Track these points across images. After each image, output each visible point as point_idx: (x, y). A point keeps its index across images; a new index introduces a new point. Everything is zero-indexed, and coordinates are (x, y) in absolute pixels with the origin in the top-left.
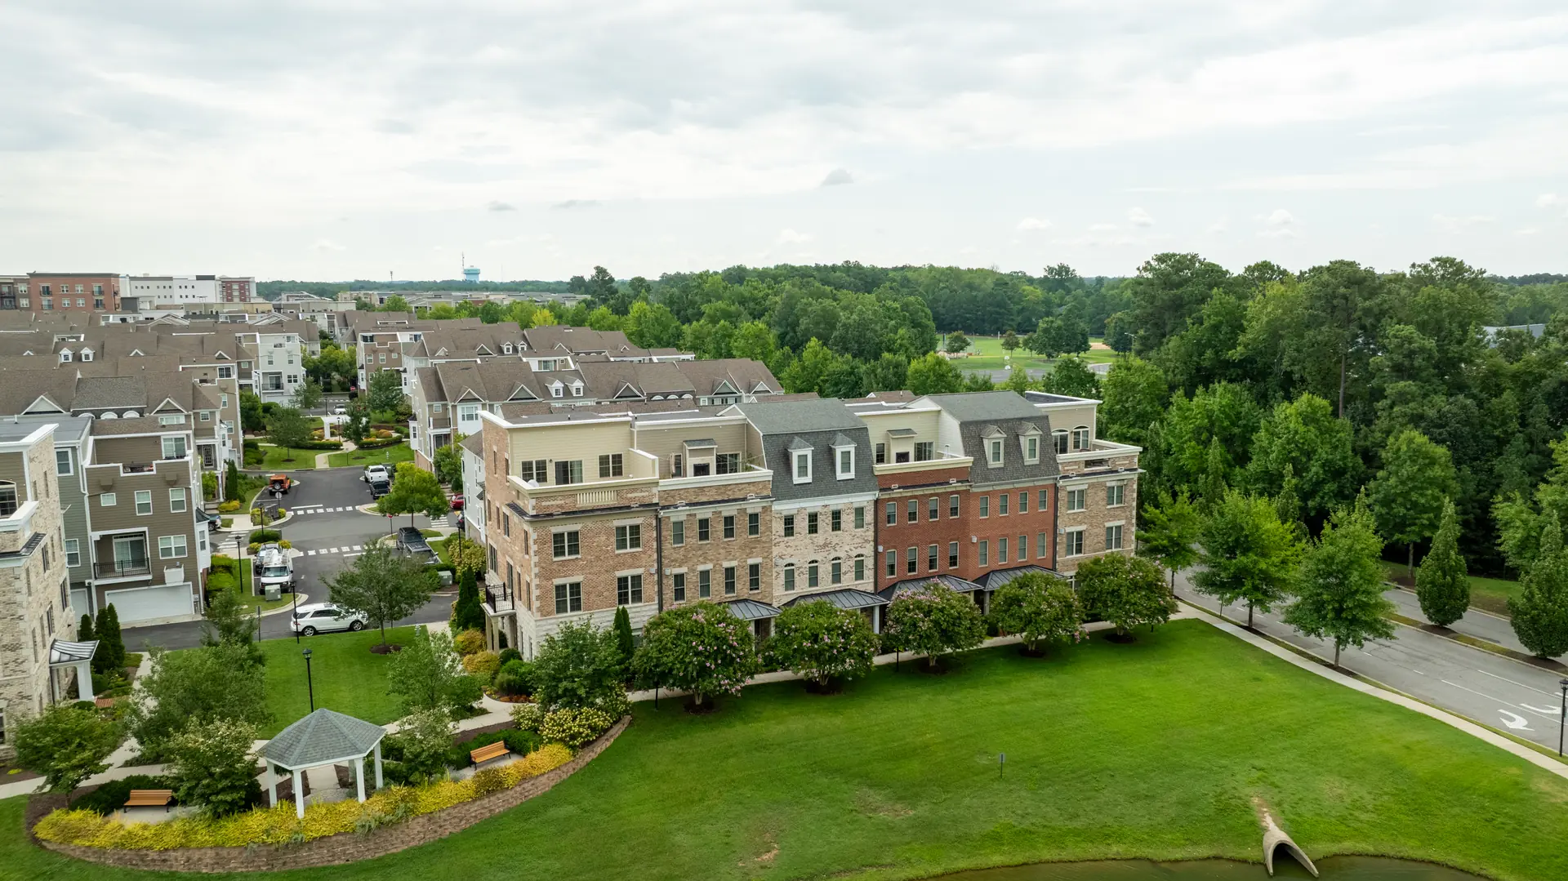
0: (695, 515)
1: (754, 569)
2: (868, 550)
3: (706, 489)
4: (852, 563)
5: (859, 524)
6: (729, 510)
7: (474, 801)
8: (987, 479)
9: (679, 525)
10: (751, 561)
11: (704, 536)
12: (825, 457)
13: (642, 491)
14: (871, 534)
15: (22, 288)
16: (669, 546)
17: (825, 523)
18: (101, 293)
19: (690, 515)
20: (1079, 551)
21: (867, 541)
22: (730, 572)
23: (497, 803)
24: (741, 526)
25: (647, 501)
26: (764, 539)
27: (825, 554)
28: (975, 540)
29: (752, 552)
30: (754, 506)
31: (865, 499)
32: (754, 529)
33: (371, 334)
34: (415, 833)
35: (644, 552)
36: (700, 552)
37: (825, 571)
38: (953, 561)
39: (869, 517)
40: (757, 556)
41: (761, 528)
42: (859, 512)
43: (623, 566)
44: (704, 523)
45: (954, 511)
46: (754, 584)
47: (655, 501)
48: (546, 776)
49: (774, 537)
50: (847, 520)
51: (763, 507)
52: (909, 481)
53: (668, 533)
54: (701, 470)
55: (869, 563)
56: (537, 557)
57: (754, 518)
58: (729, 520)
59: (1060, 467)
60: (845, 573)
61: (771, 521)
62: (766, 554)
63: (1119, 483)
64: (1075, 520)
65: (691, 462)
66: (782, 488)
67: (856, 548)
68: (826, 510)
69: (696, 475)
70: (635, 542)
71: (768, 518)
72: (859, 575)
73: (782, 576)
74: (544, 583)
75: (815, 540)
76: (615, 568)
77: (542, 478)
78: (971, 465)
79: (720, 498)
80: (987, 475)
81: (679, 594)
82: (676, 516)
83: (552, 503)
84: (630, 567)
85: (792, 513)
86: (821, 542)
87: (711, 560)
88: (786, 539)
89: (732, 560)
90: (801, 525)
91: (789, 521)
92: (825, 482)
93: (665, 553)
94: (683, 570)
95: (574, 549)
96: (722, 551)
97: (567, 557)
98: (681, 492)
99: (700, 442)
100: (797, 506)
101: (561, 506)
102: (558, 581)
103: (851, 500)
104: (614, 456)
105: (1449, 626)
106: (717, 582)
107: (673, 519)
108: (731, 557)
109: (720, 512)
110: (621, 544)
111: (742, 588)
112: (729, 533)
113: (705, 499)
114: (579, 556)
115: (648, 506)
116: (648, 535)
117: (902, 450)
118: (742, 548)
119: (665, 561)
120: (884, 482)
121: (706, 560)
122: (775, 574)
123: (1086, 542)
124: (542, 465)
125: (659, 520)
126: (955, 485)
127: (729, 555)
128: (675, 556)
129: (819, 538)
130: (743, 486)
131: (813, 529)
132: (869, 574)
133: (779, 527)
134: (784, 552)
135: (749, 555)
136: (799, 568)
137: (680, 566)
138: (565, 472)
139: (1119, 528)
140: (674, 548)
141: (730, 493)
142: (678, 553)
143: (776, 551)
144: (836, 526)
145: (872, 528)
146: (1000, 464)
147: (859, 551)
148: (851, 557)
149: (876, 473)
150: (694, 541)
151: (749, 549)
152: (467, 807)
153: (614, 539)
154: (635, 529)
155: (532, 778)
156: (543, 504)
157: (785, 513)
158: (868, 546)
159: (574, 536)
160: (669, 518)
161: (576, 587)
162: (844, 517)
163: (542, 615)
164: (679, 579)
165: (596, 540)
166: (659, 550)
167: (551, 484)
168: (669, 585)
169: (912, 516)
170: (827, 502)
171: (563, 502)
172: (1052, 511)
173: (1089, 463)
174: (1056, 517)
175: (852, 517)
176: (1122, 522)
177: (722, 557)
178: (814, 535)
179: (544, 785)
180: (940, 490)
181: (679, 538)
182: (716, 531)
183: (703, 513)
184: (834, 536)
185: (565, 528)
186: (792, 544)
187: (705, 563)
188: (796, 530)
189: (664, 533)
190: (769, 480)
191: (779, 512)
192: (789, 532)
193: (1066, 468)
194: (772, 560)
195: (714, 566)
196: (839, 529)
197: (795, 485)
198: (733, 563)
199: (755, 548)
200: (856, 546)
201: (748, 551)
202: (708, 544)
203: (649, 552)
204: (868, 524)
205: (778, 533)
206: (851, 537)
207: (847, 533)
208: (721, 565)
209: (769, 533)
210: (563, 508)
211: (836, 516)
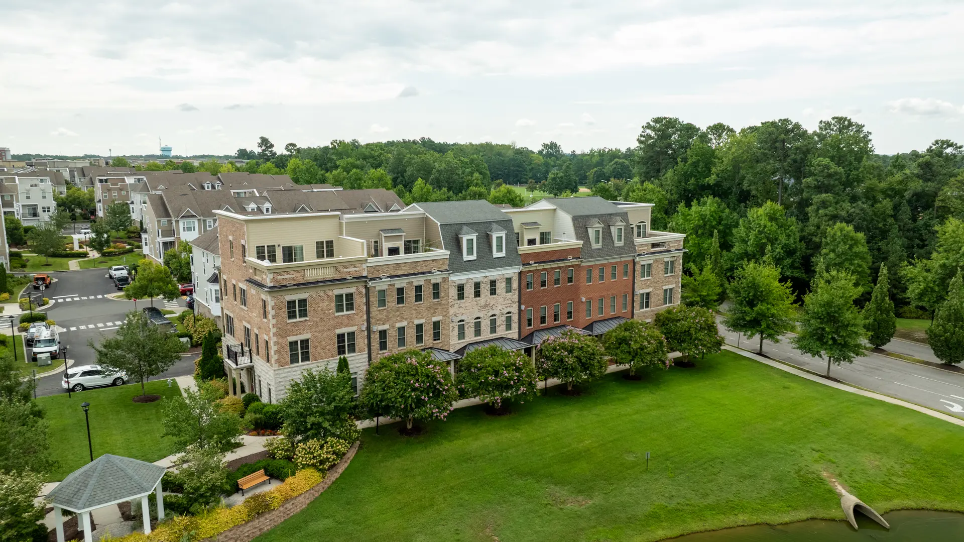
0: (394, 285)
1: (436, 325)
2: (514, 309)
3: (399, 266)
4: (504, 318)
5: (509, 289)
6: (418, 281)
7: (247, 523)
8: (592, 257)
9: (382, 293)
10: (435, 319)
11: (400, 300)
12: (485, 241)
13: (355, 267)
14: (516, 297)
16: (375, 309)
17: (485, 290)
19: (391, 285)
20: (647, 306)
21: (513, 302)
22: (419, 328)
23: (266, 523)
24: (427, 292)
25: (359, 275)
26: (443, 302)
27: (485, 312)
28: (584, 300)
29: (435, 312)
30: (436, 278)
31: (512, 272)
32: (436, 295)
33: (105, 178)
35: (357, 314)
36: (398, 313)
37: (485, 325)
38: (570, 314)
39: (515, 285)
40: (438, 315)
41: (442, 294)
42: (509, 281)
43: (341, 325)
44: (400, 291)
45: (570, 280)
46: (437, 336)
47: (365, 274)
48: (303, 496)
49: (450, 301)
50: (501, 287)
51: (443, 278)
52: (542, 258)
53: (374, 299)
54: (393, 251)
55: (515, 318)
56: (275, 320)
57: (436, 286)
58: (418, 289)
59: (636, 247)
60: (499, 326)
61: (448, 289)
62: (445, 313)
63: (672, 259)
64: (645, 285)
65: (386, 246)
66: (456, 264)
68: (486, 280)
69: (389, 255)
70: (350, 307)
71: (446, 286)
72: (509, 327)
73: (456, 329)
74: (281, 340)
75: (479, 302)
76: (335, 328)
77: (272, 259)
78: (581, 246)
79: (412, 272)
80: (591, 254)
81: (383, 346)
82: (380, 286)
83: (285, 277)
84: (347, 326)
85: (463, 282)
86: (483, 304)
87: (406, 319)
88: (459, 302)
89: (420, 318)
90: (469, 291)
91: (461, 288)
92: (485, 260)
93: (372, 315)
94: (386, 327)
95: (303, 313)
96: (414, 312)
97: (298, 319)
98: (383, 268)
99: (392, 231)
100: (466, 277)
101: (293, 279)
102: (292, 339)
103: (504, 272)
104: (327, 242)
105: (883, 347)
106: (410, 334)
107: (378, 288)
108: (420, 316)
109: (412, 282)
110: (339, 308)
111: (428, 339)
112: (419, 298)
113: (400, 273)
114: (307, 319)
115: (359, 278)
116: (359, 301)
117: (531, 237)
118: (428, 309)
119: (372, 321)
120: (525, 260)
121: (402, 319)
122: (451, 328)
123: (652, 300)
124: (272, 249)
125: (367, 289)
126: (571, 260)
127: (419, 315)
128: (379, 316)
129: (482, 300)
130: (429, 262)
131: (477, 294)
132: (515, 326)
133: (454, 293)
134: (458, 312)
135: (433, 315)
136: (468, 323)
137: (383, 324)
138: (290, 254)
139: (671, 290)
140: (379, 311)
141: (419, 268)
142: (382, 314)
143: (452, 311)
144: (493, 292)
145: (517, 292)
146: (599, 246)
147: (509, 310)
148: (503, 314)
149: (520, 253)
150: (393, 304)
151: (433, 310)
152: (241, 529)
153: (333, 304)
154: (350, 297)
155: (292, 499)
156: (279, 277)
157: (458, 283)
158: (514, 305)
159: (303, 302)
160: (375, 287)
161: (305, 344)
162: (498, 285)
163: (280, 366)
164: (383, 334)
165: (321, 305)
166: (368, 312)
167: (280, 263)
168: (376, 338)
169: (543, 284)
170: (487, 274)
171: (294, 276)
172: (631, 278)
173: (654, 245)
174: (634, 283)
175: (504, 285)
176: (673, 286)
177: (414, 316)
178: (478, 298)
179: (302, 503)
180: (561, 264)
181: (382, 302)
182: (410, 297)
183: (400, 283)
184: (491, 299)
185: (296, 296)
186: (463, 306)
187: (401, 321)
188: (465, 295)
189: (371, 299)
190: (447, 259)
191: (454, 282)
192: (461, 296)
193: (640, 249)
194: (449, 318)
195: (408, 324)
196: (495, 294)
197: (465, 261)
198: (422, 321)
199: (437, 309)
200: (506, 306)
201: (432, 312)
202: (403, 307)
203: (361, 314)
204: (515, 290)
205: (453, 298)
206: (503, 300)
207: (500, 297)
208: (413, 323)
209: (447, 298)
210: (294, 281)
211: (493, 284)
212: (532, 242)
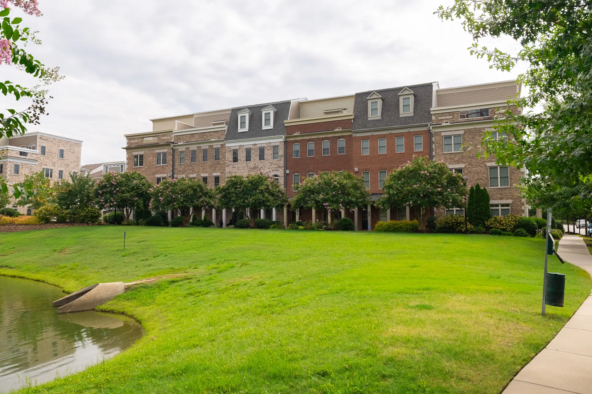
0: (189, 148)
1: (217, 179)
2: (281, 173)
3: (195, 135)
5: (275, 156)
6: (205, 146)
8: (365, 128)
9: (182, 153)
10: (215, 174)
11: (194, 159)
12: (255, 119)
13: (167, 136)
14: (282, 163)
16: (178, 164)
17: (255, 156)
19: (187, 148)
21: (279, 167)
22: (205, 180)
24: (211, 155)
25: (169, 141)
26: (221, 162)
27: (255, 173)
28: (357, 170)
30: (217, 145)
31: (278, 140)
32: (217, 158)
35: (167, 166)
36: (191, 168)
39: (281, 152)
40: (217, 172)
41: (221, 157)
42: (275, 147)
43: (158, 172)
44: (194, 153)
45: (342, 150)
47: (173, 141)
49: (226, 162)
50: (268, 153)
51: (221, 145)
52: (308, 129)
55: (282, 181)
56: (128, 166)
57: (217, 150)
58: (205, 152)
59: (433, 118)
61: (225, 153)
62: (222, 171)
64: (451, 159)
66: (232, 134)
67: (273, 171)
68: (255, 147)
70: (165, 161)
71: (224, 151)
75: (249, 164)
76: (156, 173)
78: (352, 117)
79: (200, 140)
80: (367, 125)
82: (181, 148)
83: (134, 141)
84: (161, 173)
85: (238, 148)
86: (252, 166)
87: (196, 172)
88: (233, 163)
89: (205, 173)
90: (242, 155)
91: (235, 153)
92: (256, 131)
93: (176, 167)
94: (183, 176)
95: (141, 164)
96: (201, 168)
97: (139, 166)
98: (184, 137)
100: (239, 144)
101: (136, 143)
103: (271, 141)
108: (205, 171)
109: (201, 147)
110: (158, 162)
112: (205, 158)
113: (194, 140)
114: (142, 167)
115: (168, 144)
116: (169, 158)
118: (211, 167)
119: (176, 171)
120: (290, 130)
121: (193, 172)
125: (173, 150)
127: (204, 171)
128: (180, 169)
129: (251, 164)
130: (211, 133)
131: (248, 158)
133: (229, 156)
134: (232, 171)
135: (214, 171)
137: (182, 174)
140: (180, 165)
141: (205, 137)
142: (181, 168)
143: (227, 170)
144: (262, 157)
145: (283, 158)
146: (378, 116)
147: (275, 173)
149: (286, 125)
150: (188, 162)
151: (214, 168)
153: (155, 159)
154: (164, 155)
156: (132, 142)
157: (232, 148)
158: (280, 170)
159: (142, 157)
160: (178, 149)
162: (266, 152)
165: (149, 159)
166: (173, 166)
169: (311, 152)
170: (257, 142)
171: (137, 141)
172: (427, 151)
174: (431, 157)
175: (271, 152)
177: (201, 171)
178: (248, 162)
180: (329, 135)
181: (182, 160)
182: (199, 157)
183: (193, 148)
184: (260, 164)
185: (138, 153)
186: (236, 166)
187: (193, 174)
188: (239, 158)
189: (176, 157)
190: (225, 130)
191: (229, 147)
192: (235, 160)
193: (439, 118)
194: (225, 175)
195: (197, 176)
196: (263, 159)
197: (239, 133)
198: (206, 175)
199: (217, 167)
200: (273, 169)
201: (213, 169)
202: (194, 164)
203: (169, 166)
204: (281, 156)
205: (229, 160)
206: (270, 164)
207: (267, 161)
208: (200, 175)
209: (224, 159)
210: (137, 144)
211: (262, 151)
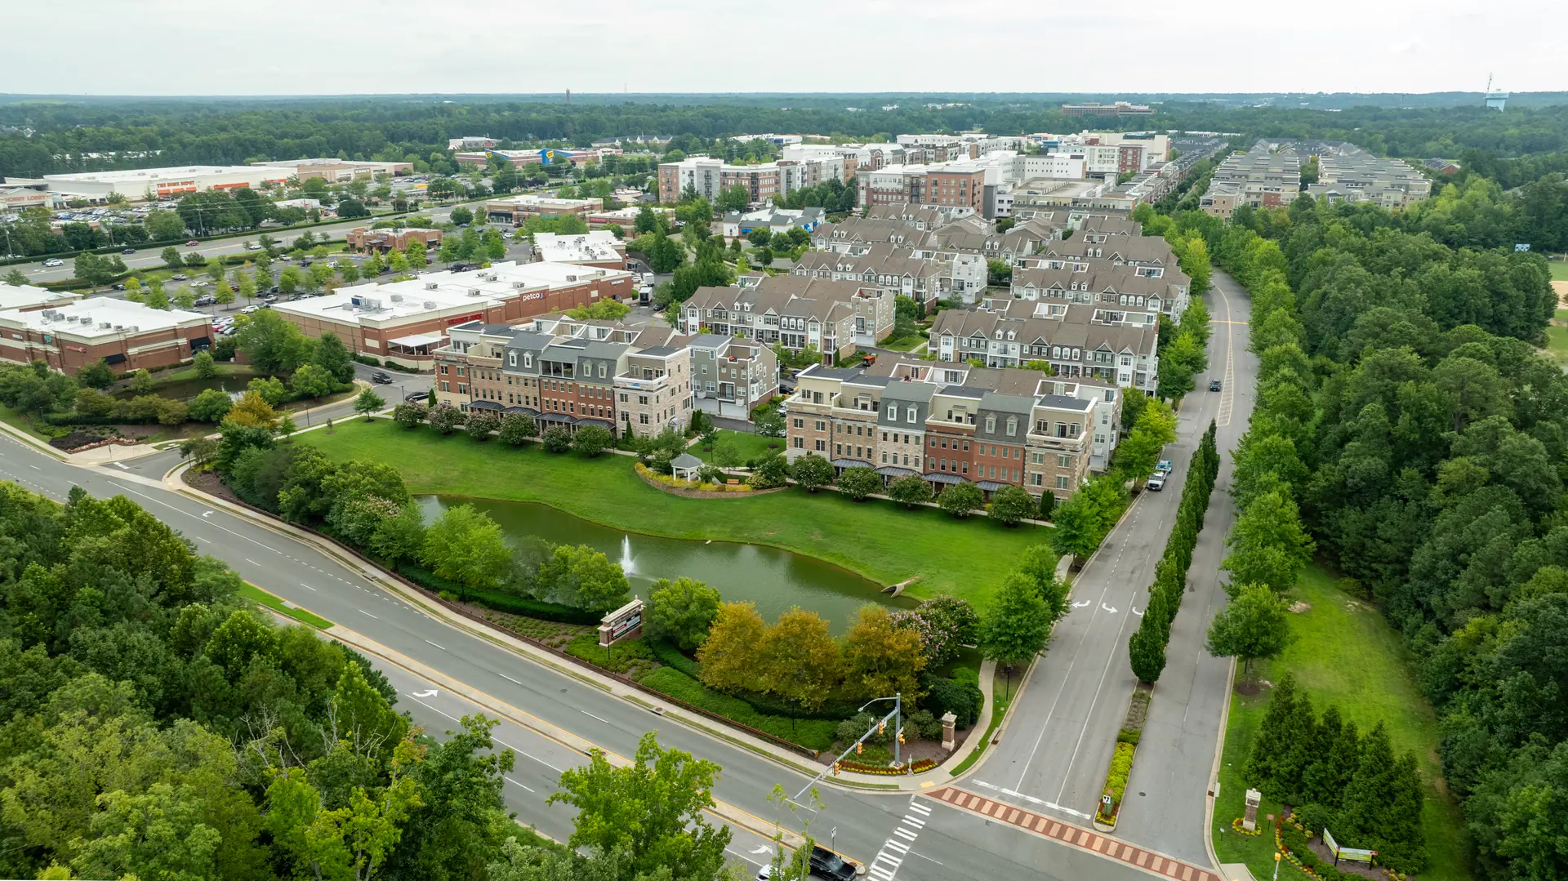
0: (846, 423)
1: (869, 450)
2: (921, 455)
3: (851, 415)
4: (913, 458)
5: (917, 443)
6: (859, 424)
8: (984, 438)
9: (839, 426)
10: (868, 447)
11: (849, 432)
12: (902, 412)
13: (827, 410)
14: (922, 449)
15: (923, 181)
17: (901, 439)
18: (965, 185)
19: (844, 423)
20: (1039, 484)
21: (920, 451)
22: (859, 449)
23: (723, 495)
24: (865, 432)
25: (828, 414)
26: (874, 439)
27: (901, 452)
28: (977, 464)
30: (870, 426)
31: (921, 433)
32: (870, 434)
34: (697, 494)
35: (826, 433)
36: (848, 438)
37: (901, 459)
38: (965, 470)
39: (922, 441)
40: (871, 445)
41: (873, 435)
42: (918, 438)
43: (818, 436)
44: (849, 427)
45: (966, 448)
46: (869, 456)
47: (831, 415)
49: (878, 439)
50: (912, 440)
51: (874, 427)
52: (943, 430)
53: (835, 429)
54: (864, 407)
55: (921, 460)
57: (870, 430)
58: (860, 429)
59: (1028, 441)
60: (910, 462)
61: (877, 433)
62: (875, 445)
63: (1067, 456)
64: (1036, 468)
65: (860, 402)
66: (882, 421)
68: (902, 434)
69: (860, 409)
70: (823, 429)
71: (876, 431)
72: (917, 464)
73: (881, 456)
74: (791, 435)
75: (896, 445)
76: (815, 436)
77: (808, 396)
78: (975, 429)
79: (856, 419)
80: (984, 436)
81: (839, 452)
82: (839, 422)
83: (794, 408)
84: (821, 437)
85: (887, 431)
86: (899, 447)
87: (852, 442)
88: (884, 441)
90: (891, 437)
91: (885, 435)
92: (901, 422)
93: (834, 435)
94: (841, 443)
95: (801, 426)
96: (856, 440)
97: (799, 428)
98: (841, 413)
99: (865, 395)
100: (889, 429)
101: (797, 409)
102: (796, 436)
103: (914, 432)
106: (854, 451)
107: (837, 423)
109: (856, 424)
110: (818, 428)
111: (864, 456)
112: (860, 433)
113: (850, 418)
114: (803, 429)
115: (827, 416)
116: (827, 427)
117: (958, 415)
118: (865, 440)
119: (834, 438)
120: (929, 428)
121: (850, 442)
122: (878, 454)
123: (1043, 481)
124: (809, 392)
125: (832, 422)
126: (965, 436)
127: (859, 443)
129: (898, 444)
130: (866, 417)
131: (896, 440)
132: (921, 465)
133: (881, 436)
134: (883, 447)
135: (868, 444)
136: (889, 454)
137: (839, 441)
138: (818, 397)
139: (1067, 479)
140: (838, 434)
141: (860, 418)
142: (839, 436)
143: (879, 445)
144: (906, 442)
145: (923, 446)
146: (993, 431)
147: (917, 454)
148: (913, 456)
149: (926, 422)
150: (845, 433)
151: (868, 441)
152: (714, 493)
153: (815, 426)
154: (823, 424)
155: (737, 492)
157: (883, 431)
158: (921, 453)
159: (801, 421)
161: (801, 440)
162: (910, 438)
163: (793, 448)
164: (839, 446)
165: (809, 424)
166: (832, 434)
168: (835, 448)
169: (944, 446)
170: (902, 431)
172: (1022, 460)
173: (1046, 442)
174: (1024, 464)
175: (914, 439)
176: (1067, 476)
177: (856, 442)
178: (896, 443)
179: (741, 495)
180: (959, 437)
181: (839, 431)
182: (855, 432)
183: (849, 423)
184: (905, 446)
185: (799, 418)
186: (886, 444)
188: (888, 439)
190: (877, 417)
191: (881, 430)
192: (885, 439)
193: (1032, 442)
194: (877, 449)
195: (853, 445)
196: (908, 443)
197: (889, 421)
198: (861, 446)
199: (870, 442)
200: (915, 452)
202: (851, 436)
203: (828, 433)
204: (922, 444)
205: (880, 438)
206: (913, 448)
207: (911, 446)
208: (856, 445)
209: (877, 437)
211: (907, 437)
212: (959, 419)
